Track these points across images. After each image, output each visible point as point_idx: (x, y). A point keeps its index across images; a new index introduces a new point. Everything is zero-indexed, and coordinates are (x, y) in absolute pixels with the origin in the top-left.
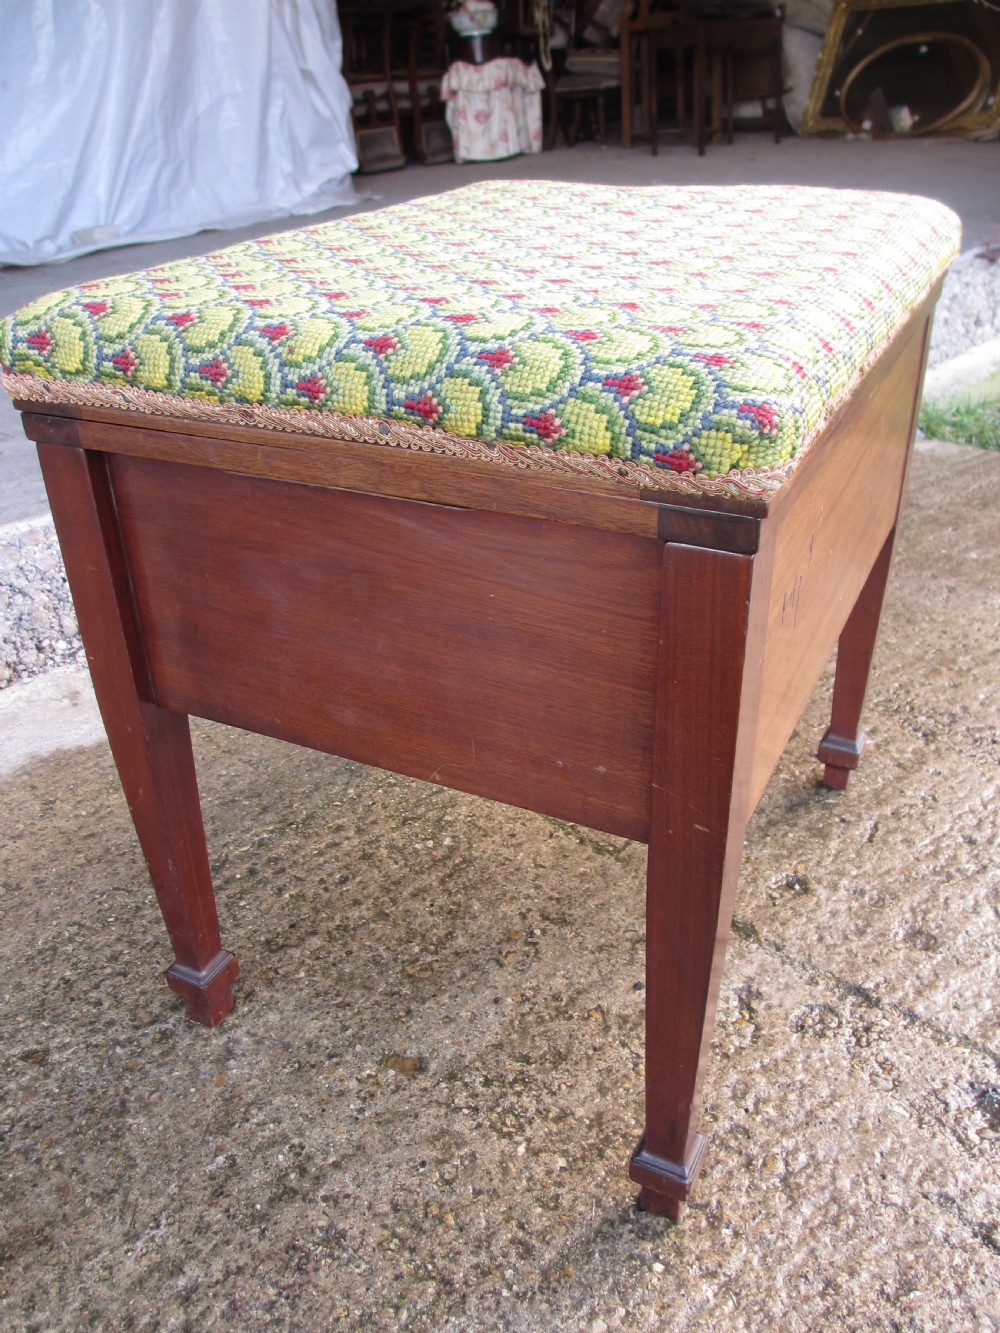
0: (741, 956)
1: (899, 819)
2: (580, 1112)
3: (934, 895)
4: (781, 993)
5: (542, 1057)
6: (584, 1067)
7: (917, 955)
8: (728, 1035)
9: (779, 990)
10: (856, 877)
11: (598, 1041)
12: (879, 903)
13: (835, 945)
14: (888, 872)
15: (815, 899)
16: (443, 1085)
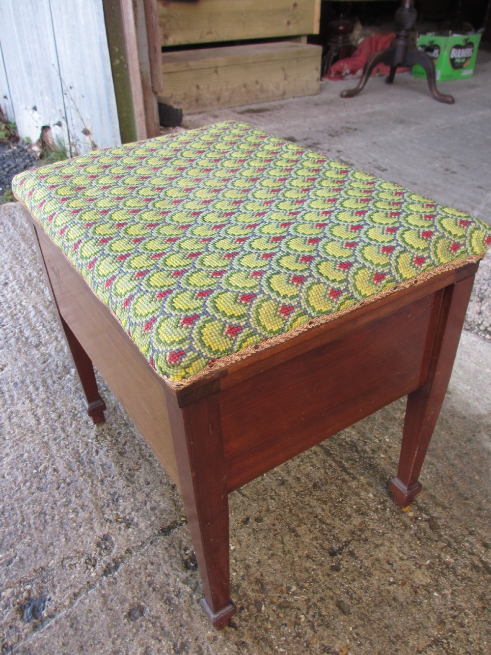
0: (151, 525)
1: (236, 644)
2: (97, 458)
3: (167, 635)
4: (126, 537)
5: (125, 449)
6: (115, 460)
7: (127, 606)
8: (112, 510)
9: (128, 536)
10: (191, 596)
11: (125, 466)
12: (168, 601)
13: (146, 569)
14: (190, 615)
15: (180, 570)
16: (123, 422)
